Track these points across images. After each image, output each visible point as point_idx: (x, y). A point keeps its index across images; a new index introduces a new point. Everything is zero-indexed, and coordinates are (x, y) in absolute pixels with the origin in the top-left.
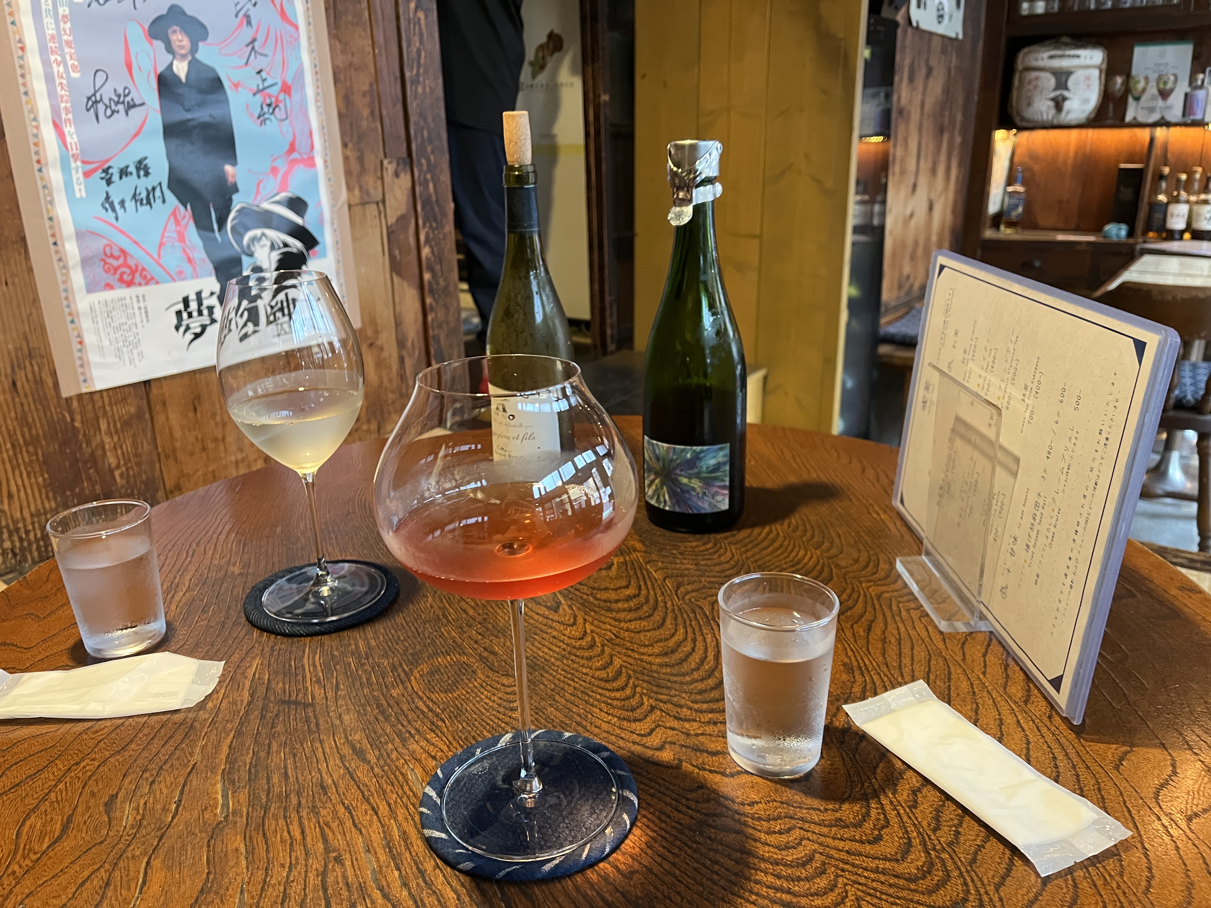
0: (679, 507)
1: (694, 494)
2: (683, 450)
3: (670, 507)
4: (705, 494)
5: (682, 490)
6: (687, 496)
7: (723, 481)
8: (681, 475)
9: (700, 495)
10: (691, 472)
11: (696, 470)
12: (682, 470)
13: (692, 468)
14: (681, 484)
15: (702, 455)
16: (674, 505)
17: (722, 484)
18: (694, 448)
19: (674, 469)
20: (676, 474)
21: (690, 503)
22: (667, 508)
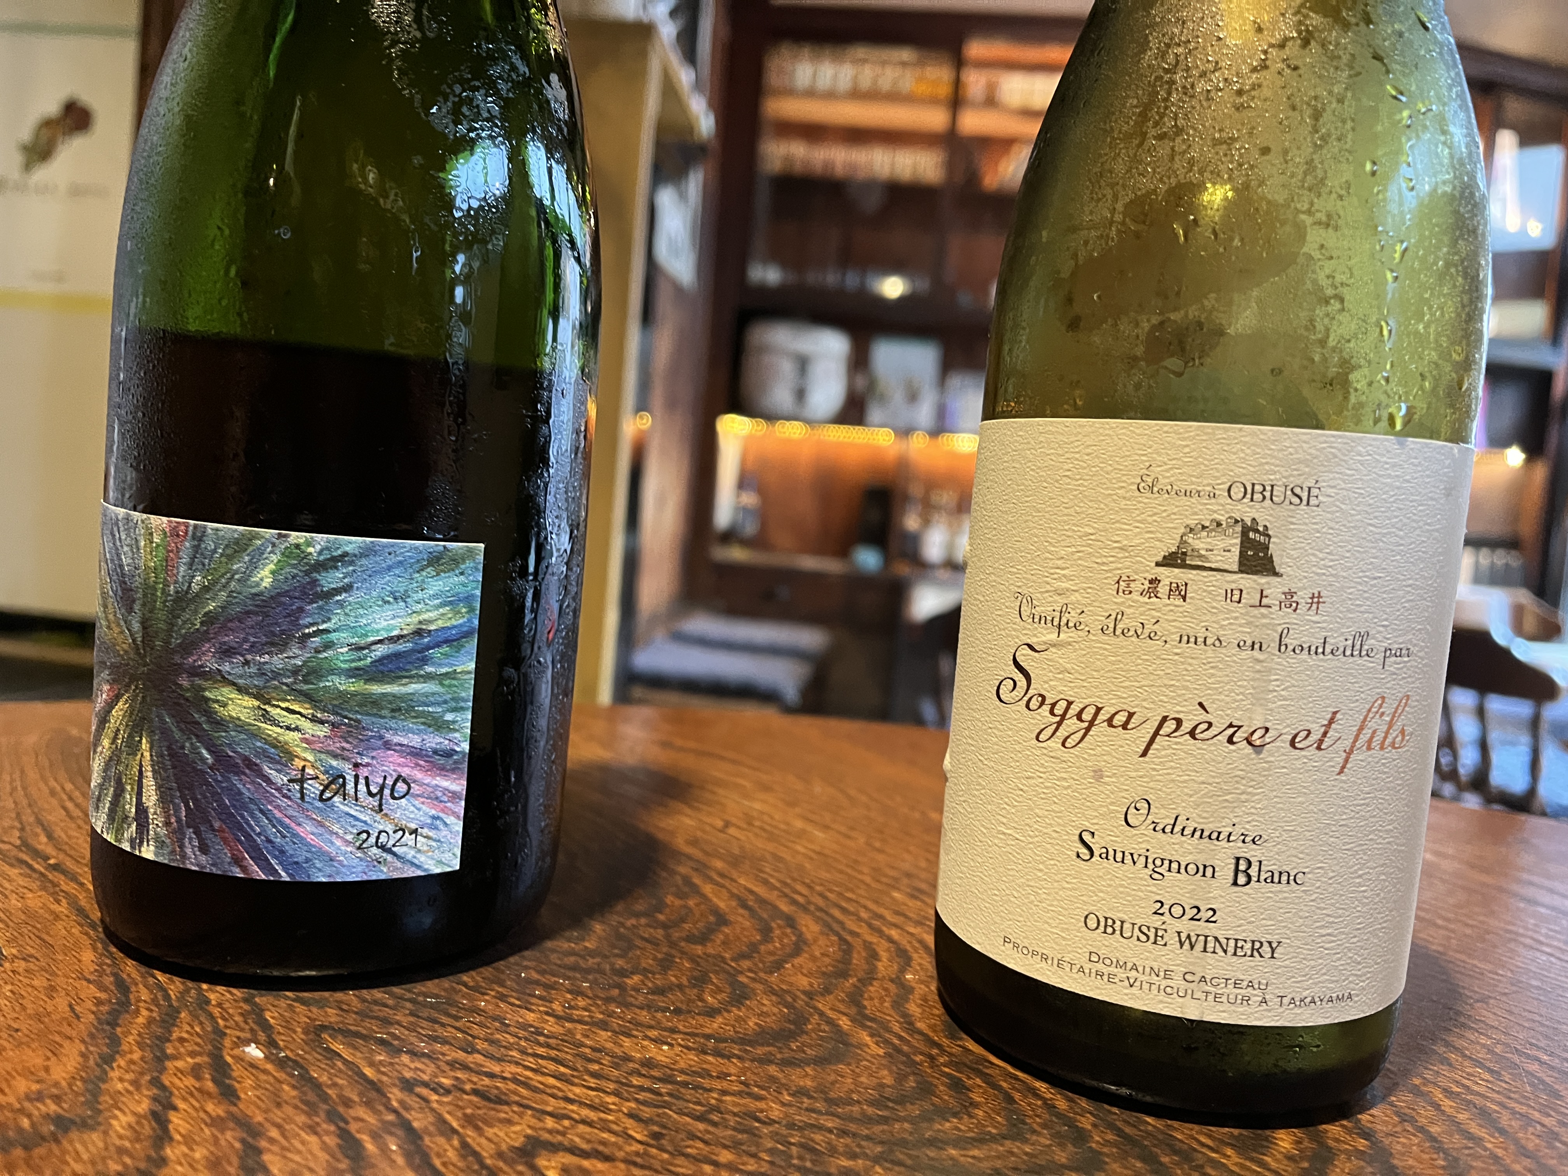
0: (204, 849)
1: (280, 779)
2: (238, 547)
3: (160, 844)
4: (336, 781)
5: (222, 760)
6: (245, 787)
7: (439, 725)
8: (226, 681)
9: (313, 788)
10: (277, 661)
11: (295, 655)
12: (227, 652)
13: (278, 643)
14: (220, 724)
15: (331, 579)
16: (178, 834)
17: (434, 741)
18: (296, 537)
19: (190, 645)
20: (197, 672)
21: (258, 825)
22: (148, 852)
